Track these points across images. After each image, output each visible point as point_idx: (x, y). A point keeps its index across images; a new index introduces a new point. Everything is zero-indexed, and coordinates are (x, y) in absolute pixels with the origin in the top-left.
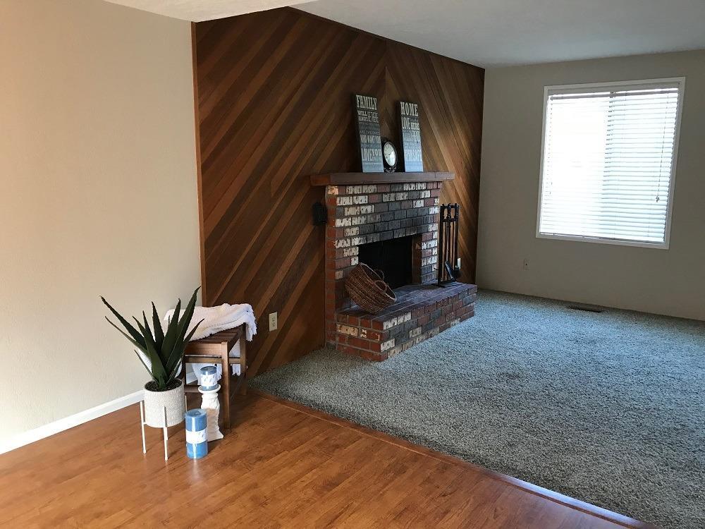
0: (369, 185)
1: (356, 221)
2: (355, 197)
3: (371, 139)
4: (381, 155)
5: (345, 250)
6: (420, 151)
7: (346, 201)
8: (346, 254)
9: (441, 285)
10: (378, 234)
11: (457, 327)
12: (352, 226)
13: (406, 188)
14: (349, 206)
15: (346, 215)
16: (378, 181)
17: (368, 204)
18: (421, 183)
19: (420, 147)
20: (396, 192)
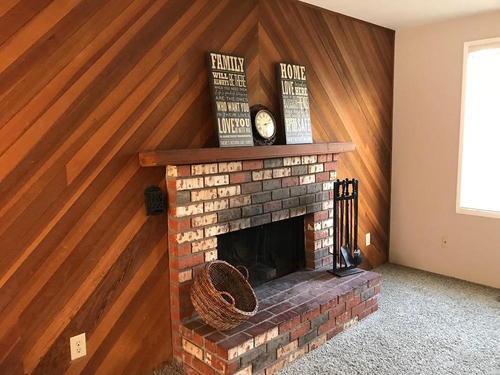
0: (228, 162)
1: (210, 207)
2: (207, 179)
3: (234, 107)
4: (249, 125)
5: (194, 244)
6: (309, 119)
7: (193, 183)
8: (195, 249)
9: (336, 273)
10: (249, 220)
11: (353, 329)
12: (205, 214)
13: (287, 162)
14: (198, 190)
15: (193, 200)
16: (245, 157)
17: (230, 185)
18: (309, 156)
19: (308, 115)
20: (272, 169)
